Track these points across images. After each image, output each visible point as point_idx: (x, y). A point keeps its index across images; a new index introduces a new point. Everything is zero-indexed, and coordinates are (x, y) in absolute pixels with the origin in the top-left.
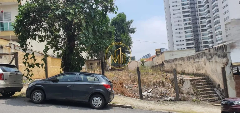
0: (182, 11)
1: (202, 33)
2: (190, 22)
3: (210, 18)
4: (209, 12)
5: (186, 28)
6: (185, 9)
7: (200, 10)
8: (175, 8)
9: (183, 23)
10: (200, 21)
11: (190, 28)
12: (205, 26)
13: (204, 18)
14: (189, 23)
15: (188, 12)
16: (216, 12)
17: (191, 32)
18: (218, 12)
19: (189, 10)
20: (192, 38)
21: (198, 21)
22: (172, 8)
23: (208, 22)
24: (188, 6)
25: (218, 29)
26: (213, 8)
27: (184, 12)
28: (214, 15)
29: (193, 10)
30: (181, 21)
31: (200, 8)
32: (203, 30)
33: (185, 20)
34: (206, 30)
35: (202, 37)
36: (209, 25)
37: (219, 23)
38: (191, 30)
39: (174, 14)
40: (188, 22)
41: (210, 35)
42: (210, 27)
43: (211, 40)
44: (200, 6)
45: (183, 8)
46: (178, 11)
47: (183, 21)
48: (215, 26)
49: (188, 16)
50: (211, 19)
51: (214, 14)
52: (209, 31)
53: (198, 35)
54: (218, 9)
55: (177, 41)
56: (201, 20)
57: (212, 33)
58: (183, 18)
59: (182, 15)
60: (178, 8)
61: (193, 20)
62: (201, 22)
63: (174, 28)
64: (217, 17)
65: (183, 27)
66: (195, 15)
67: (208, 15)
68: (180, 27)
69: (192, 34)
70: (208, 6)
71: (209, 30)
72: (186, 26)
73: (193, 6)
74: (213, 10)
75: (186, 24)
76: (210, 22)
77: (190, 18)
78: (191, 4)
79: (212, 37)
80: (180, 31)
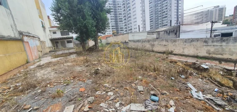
2: (114, 15)
3: (125, 14)
5: (111, 19)
17: (114, 21)
35: (119, 25)
51: (128, 12)
53: (117, 24)
66: (116, 12)
67: (124, 12)
70: (124, 7)
73: (114, 6)
76: (125, 16)
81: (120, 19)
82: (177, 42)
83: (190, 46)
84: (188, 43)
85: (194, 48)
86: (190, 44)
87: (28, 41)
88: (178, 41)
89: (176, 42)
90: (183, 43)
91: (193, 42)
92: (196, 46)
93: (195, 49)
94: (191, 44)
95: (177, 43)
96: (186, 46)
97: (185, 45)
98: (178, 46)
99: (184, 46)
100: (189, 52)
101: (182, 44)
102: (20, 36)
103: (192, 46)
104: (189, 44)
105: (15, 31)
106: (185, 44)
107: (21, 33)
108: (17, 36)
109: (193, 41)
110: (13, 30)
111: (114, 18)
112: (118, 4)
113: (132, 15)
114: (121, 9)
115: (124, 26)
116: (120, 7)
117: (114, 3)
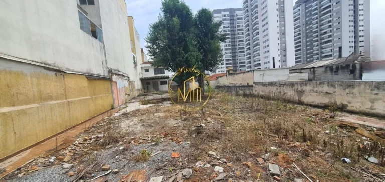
1: (239, 54)
3: (249, 40)
4: (248, 35)
5: (226, 50)
6: (226, 32)
7: (238, 33)
9: (223, 45)
10: (238, 44)
12: (243, 48)
13: (242, 41)
14: (229, 45)
16: (256, 35)
17: (230, 53)
18: (258, 35)
19: (229, 33)
20: (231, 59)
23: (246, 44)
24: (229, 29)
25: (257, 51)
26: (254, 32)
28: (254, 39)
29: (232, 33)
31: (238, 32)
32: (240, 52)
33: (225, 42)
34: (243, 52)
35: (238, 58)
36: (248, 47)
37: (259, 45)
38: (230, 51)
41: (248, 56)
42: (249, 49)
44: (239, 30)
48: (254, 48)
50: (251, 42)
51: (254, 37)
52: (247, 53)
53: (235, 56)
54: (258, 33)
56: (239, 43)
57: (250, 54)
61: (232, 42)
64: (257, 40)
65: (223, 48)
66: (234, 38)
67: (247, 38)
69: (231, 55)
70: (249, 29)
71: (248, 51)
73: (232, 29)
74: (253, 34)
75: (226, 45)
76: (249, 44)
77: (230, 40)
78: (231, 28)
79: (250, 58)
81: (240, 49)
111: (230, 48)
112: (238, 26)
113: (261, 42)
114: (243, 34)
115: (247, 60)
116: (242, 30)
117: (232, 25)
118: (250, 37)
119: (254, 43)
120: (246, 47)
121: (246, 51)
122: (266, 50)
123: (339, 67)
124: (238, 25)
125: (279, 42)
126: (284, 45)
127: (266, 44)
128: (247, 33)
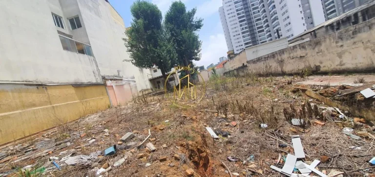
0: (237, 17)
1: (258, 34)
2: (246, 26)
3: (266, 17)
4: (264, 11)
5: (243, 33)
6: (240, 14)
7: (254, 13)
8: (231, 15)
9: (239, 28)
10: (255, 23)
11: (247, 32)
12: (262, 27)
13: (259, 19)
14: (246, 28)
15: (243, 17)
16: (273, 9)
17: (249, 35)
18: (275, 8)
19: (244, 14)
20: (250, 41)
21: (253, 24)
22: (227, 17)
23: (264, 22)
24: (243, 11)
25: (276, 26)
26: (269, 6)
27: (239, 18)
28: (271, 13)
29: (248, 13)
30: (237, 27)
31: (254, 11)
32: (259, 32)
33: (241, 26)
34: (263, 31)
35: (259, 38)
36: (266, 24)
37: (278, 19)
38: (248, 33)
39: (230, 22)
40: (244, 27)
41: (268, 33)
42: (268, 26)
43: (270, 38)
44: (254, 9)
45: (238, 14)
46: (234, 18)
47: (239, 26)
48: (273, 24)
49: (244, 20)
50: (268, 18)
51: (270, 11)
52: (267, 31)
53: (255, 37)
54: (274, 6)
55: (237, 47)
56: (257, 22)
57: (270, 31)
58: (239, 24)
59: (237, 21)
60: (233, 15)
61: (248, 24)
62: (257, 24)
63: (232, 34)
64: (274, 14)
65: (240, 32)
66: (250, 19)
67: (264, 14)
68: (238, 33)
69: (249, 37)
70: (263, 5)
71: (267, 29)
72: (243, 31)
73: (247, 10)
74: (269, 8)
75: (243, 28)
76: (267, 21)
77: (245, 22)
78: (245, 9)
80: (238, 36)
81: (258, 28)
82: (323, 44)
83: (353, 46)
84: (347, 39)
85: (366, 48)
86: (352, 40)
87: (112, 85)
88: (325, 41)
89: (321, 45)
90: (337, 42)
91: (359, 35)
92: (369, 41)
93: (369, 50)
94: (355, 40)
95: (323, 47)
96: (345, 48)
97: (342, 46)
98: (326, 52)
99: (340, 50)
100: (357, 61)
101: (334, 44)
102: (103, 80)
103: (361, 44)
104: (349, 41)
105: (97, 77)
106: (340, 44)
107: (104, 78)
108: (100, 81)
109: (360, 32)
110: (95, 76)
111: (247, 30)
112: (253, 5)
113: (279, 15)
114: (259, 11)
115: (267, 38)
116: (257, 8)
117: (246, 6)
118: (267, 13)
119: (272, 18)
120: (264, 24)
121: (265, 29)
122: (287, 22)
123: (339, 22)
124: (252, 3)
125: (301, 9)
126: (308, 11)
127: (285, 16)
128: (262, 9)
